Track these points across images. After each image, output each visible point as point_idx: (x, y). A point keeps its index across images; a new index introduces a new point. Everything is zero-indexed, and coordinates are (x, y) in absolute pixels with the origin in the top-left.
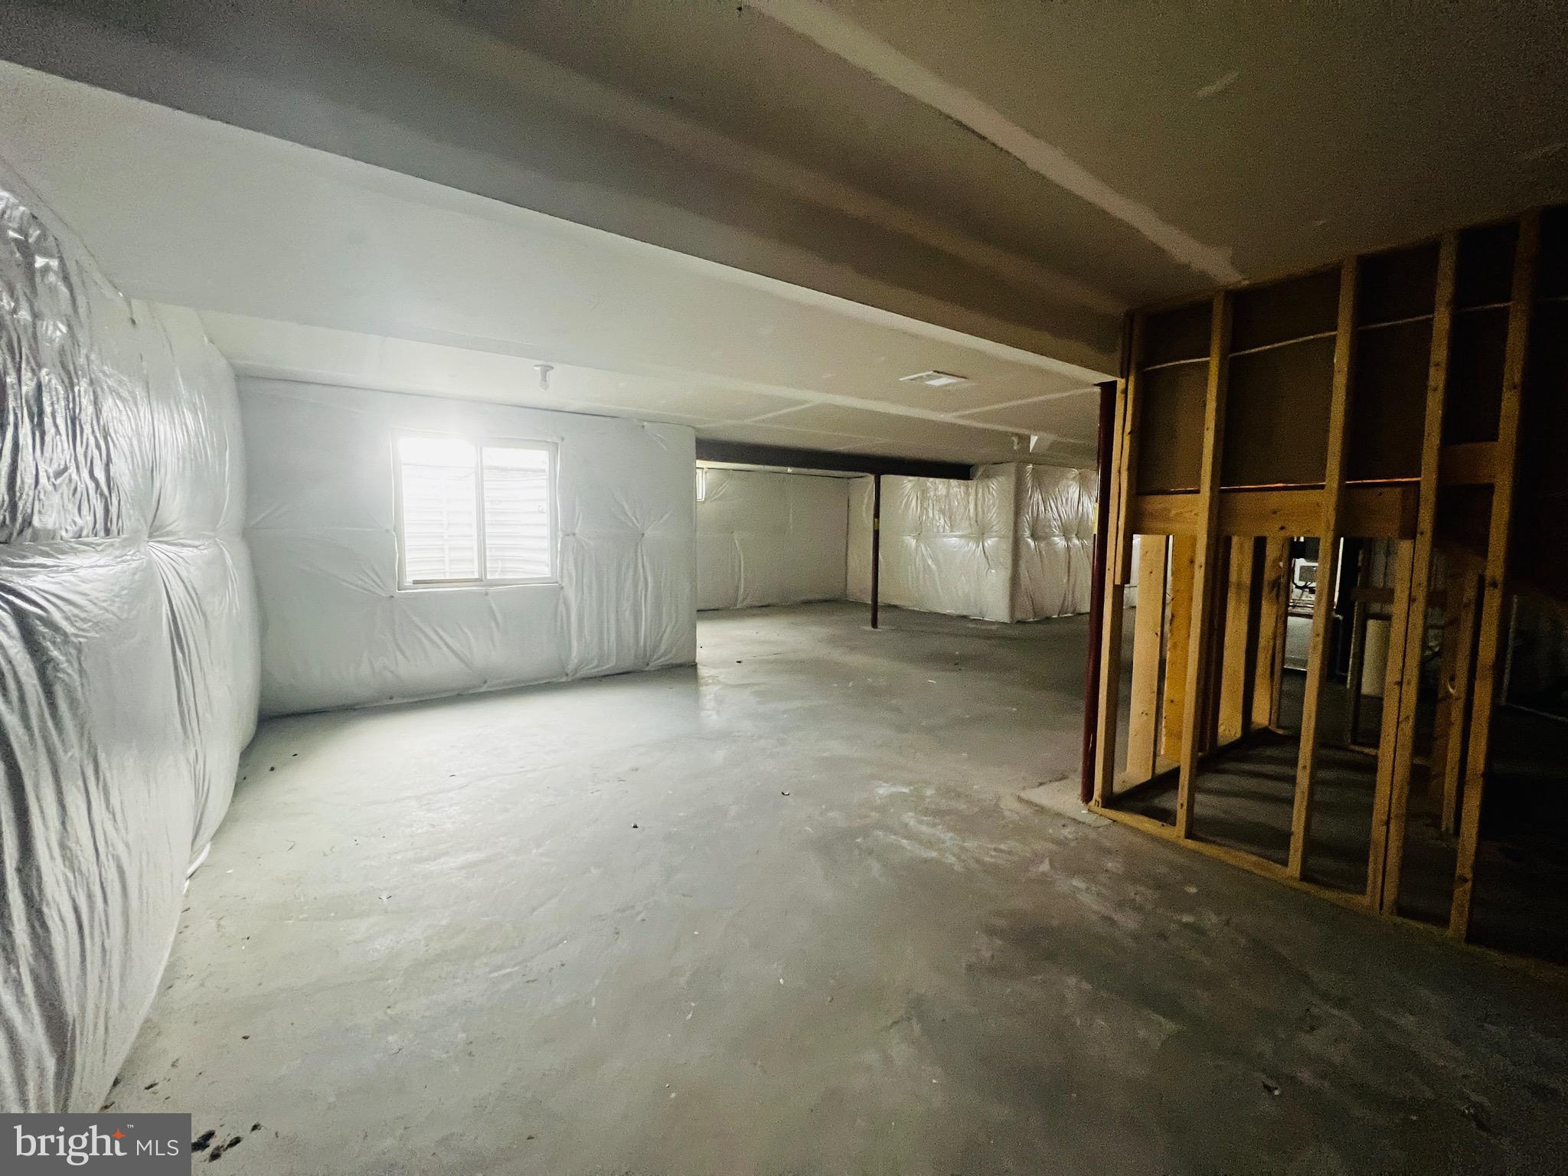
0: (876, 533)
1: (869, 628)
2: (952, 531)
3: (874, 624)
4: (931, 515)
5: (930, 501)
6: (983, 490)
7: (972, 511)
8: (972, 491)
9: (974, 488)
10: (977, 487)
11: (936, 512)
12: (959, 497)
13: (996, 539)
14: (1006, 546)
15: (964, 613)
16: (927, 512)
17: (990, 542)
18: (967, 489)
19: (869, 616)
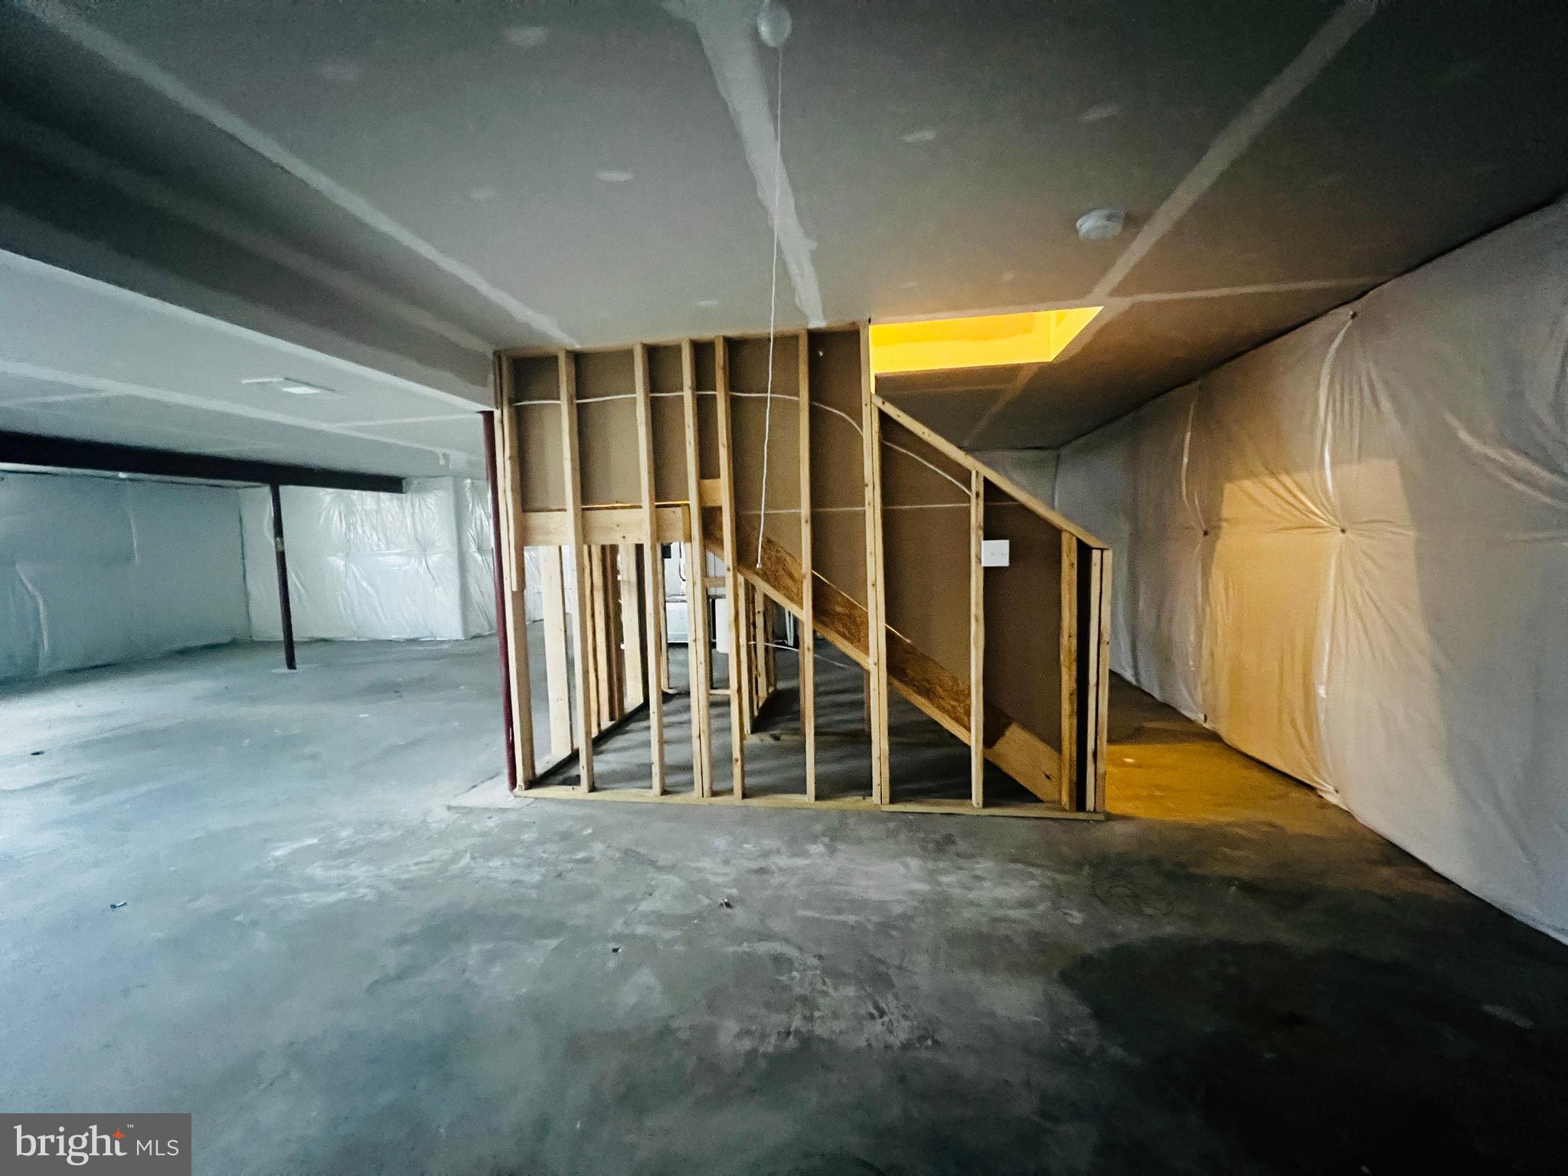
0: (281, 557)
1: (285, 670)
2: (388, 549)
3: (291, 664)
4: (360, 530)
5: (357, 515)
6: (420, 502)
7: (409, 525)
8: (408, 505)
9: (409, 502)
10: (412, 501)
11: (366, 528)
12: (393, 512)
13: (440, 555)
14: (452, 563)
15: (412, 636)
16: (355, 528)
17: (434, 559)
18: (401, 503)
19: (282, 655)
